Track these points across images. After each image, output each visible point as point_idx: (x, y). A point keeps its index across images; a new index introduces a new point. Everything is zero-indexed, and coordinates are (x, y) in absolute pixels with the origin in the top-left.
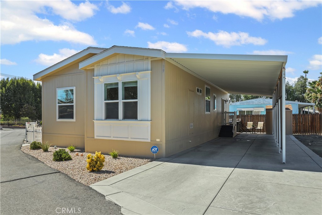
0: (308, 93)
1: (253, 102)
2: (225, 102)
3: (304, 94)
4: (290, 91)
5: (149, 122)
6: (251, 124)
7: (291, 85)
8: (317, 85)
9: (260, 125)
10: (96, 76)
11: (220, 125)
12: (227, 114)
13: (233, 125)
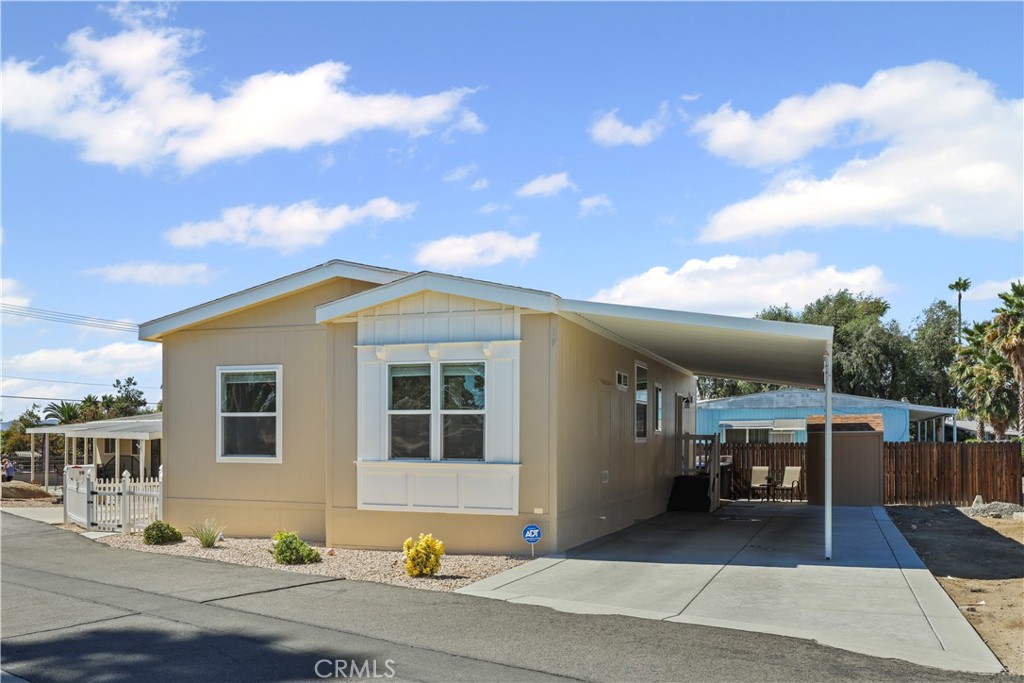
0: (961, 363)
1: (771, 401)
2: (684, 404)
3: (948, 366)
4: (903, 354)
5: (516, 468)
6: (765, 471)
7: (906, 334)
8: (989, 337)
9: (792, 475)
10: (364, 344)
11: (670, 474)
12: (691, 441)
13: (709, 474)
